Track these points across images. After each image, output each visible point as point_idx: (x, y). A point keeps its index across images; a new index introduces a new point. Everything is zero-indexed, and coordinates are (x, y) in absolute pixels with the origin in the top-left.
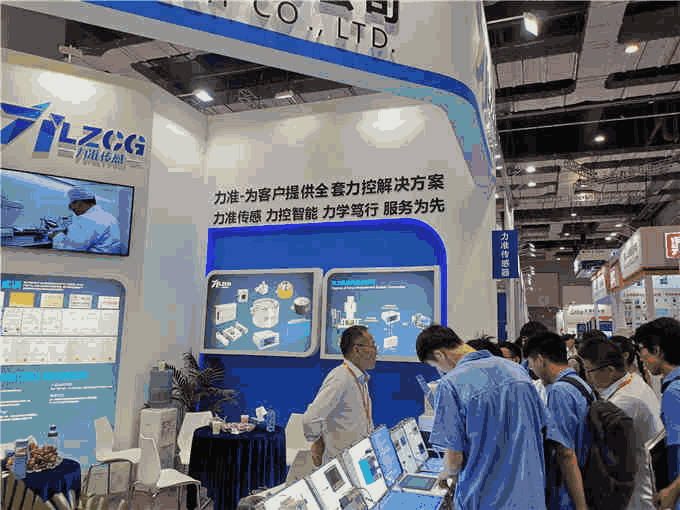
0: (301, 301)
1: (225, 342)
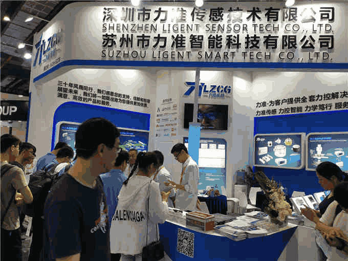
0: (296, 146)
1: (264, 162)
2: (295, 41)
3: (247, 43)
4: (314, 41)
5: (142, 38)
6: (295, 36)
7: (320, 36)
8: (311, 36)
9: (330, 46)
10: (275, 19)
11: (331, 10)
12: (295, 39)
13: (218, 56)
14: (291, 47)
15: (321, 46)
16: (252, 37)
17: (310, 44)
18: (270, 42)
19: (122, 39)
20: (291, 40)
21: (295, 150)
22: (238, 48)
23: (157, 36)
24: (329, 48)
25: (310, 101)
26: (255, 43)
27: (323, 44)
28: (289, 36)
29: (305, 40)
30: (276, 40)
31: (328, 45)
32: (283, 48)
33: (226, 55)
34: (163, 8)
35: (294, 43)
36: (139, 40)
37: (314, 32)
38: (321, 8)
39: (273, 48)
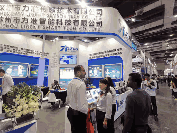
0: (101, 70)
1: (91, 76)
2: (86, 23)
3: (66, 22)
4: (94, 23)
5: (16, 19)
6: (86, 21)
7: (97, 21)
8: (93, 21)
9: (101, 25)
10: (78, 13)
11: (101, 10)
12: (86, 22)
13: (52, 28)
14: (85, 25)
15: (97, 25)
16: (68, 20)
17: (93, 24)
18: (76, 23)
19: (6, 19)
20: (85, 22)
21: (100, 71)
22: (61, 25)
23: (24, 18)
24: (100, 26)
25: (105, 53)
26: (69, 23)
27: (98, 24)
28: (84, 20)
29: (90, 23)
30: (78, 22)
31: (100, 25)
32: (81, 25)
33: (56, 28)
34: (27, 5)
35: (86, 24)
36: (14, 20)
37: (94, 19)
38: (97, 9)
39: (77, 25)
